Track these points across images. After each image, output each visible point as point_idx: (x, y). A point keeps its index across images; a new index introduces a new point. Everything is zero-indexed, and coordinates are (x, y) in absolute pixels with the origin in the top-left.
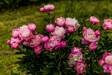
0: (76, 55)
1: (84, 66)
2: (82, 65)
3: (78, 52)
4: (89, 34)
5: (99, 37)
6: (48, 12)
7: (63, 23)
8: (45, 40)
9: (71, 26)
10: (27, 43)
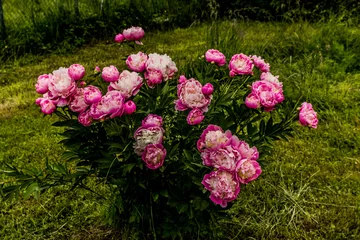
0: (149, 131)
1: (162, 153)
2: (158, 151)
3: (153, 125)
4: (190, 92)
5: (211, 97)
6: (132, 43)
7: (141, 65)
8: (92, 99)
9: (154, 70)
10: (66, 103)
